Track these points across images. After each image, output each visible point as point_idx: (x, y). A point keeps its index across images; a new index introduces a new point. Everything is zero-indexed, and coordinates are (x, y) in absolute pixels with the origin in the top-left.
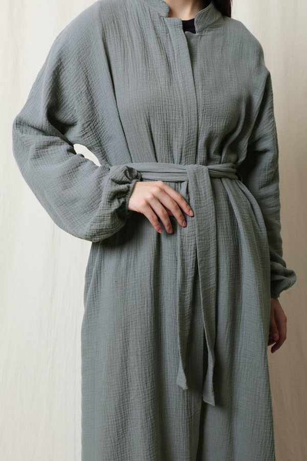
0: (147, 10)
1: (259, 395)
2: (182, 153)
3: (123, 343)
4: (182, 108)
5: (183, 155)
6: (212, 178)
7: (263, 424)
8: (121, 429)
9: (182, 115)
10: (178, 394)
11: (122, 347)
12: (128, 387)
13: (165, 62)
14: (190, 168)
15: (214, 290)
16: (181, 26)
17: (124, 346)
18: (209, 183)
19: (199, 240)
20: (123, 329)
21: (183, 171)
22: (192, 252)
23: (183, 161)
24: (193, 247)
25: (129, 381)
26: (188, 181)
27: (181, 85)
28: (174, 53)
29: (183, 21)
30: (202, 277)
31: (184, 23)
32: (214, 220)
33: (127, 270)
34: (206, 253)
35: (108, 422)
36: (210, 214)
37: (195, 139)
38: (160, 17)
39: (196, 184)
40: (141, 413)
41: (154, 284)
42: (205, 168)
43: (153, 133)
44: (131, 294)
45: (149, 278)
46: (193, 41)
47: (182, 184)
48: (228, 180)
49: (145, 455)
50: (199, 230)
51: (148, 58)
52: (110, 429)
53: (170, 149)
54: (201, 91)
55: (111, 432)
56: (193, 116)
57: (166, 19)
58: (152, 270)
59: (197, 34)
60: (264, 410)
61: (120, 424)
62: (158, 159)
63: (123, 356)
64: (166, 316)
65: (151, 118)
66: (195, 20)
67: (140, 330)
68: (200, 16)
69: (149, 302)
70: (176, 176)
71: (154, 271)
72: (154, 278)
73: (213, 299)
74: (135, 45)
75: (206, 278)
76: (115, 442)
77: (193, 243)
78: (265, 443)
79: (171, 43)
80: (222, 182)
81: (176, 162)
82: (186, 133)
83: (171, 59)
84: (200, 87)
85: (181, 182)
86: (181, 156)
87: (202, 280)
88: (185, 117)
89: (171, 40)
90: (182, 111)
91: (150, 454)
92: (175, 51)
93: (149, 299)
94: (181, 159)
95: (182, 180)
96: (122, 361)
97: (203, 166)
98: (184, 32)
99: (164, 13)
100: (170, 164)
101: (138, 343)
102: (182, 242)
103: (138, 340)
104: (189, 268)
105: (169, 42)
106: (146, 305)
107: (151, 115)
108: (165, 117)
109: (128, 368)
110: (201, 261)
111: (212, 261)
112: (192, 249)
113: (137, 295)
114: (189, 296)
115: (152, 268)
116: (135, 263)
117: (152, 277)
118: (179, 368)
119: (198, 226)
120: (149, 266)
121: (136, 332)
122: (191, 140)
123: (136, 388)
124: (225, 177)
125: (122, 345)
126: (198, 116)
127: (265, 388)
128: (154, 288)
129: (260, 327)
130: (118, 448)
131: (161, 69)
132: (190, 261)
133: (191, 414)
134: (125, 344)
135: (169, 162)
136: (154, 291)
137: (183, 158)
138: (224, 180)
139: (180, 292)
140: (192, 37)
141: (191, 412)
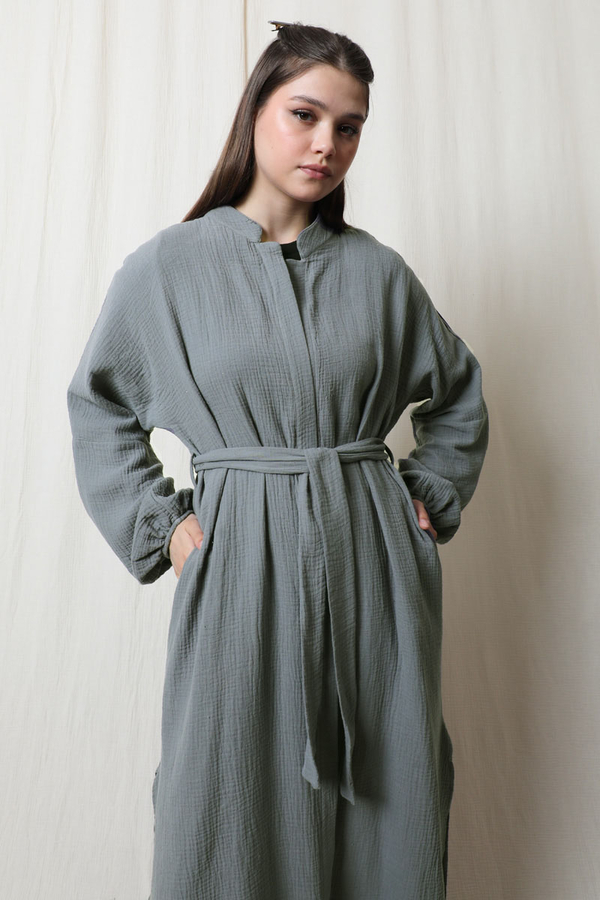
0: (231, 236)
1: (417, 782)
2: (295, 432)
3: (214, 721)
4: (289, 369)
5: (298, 434)
6: (345, 464)
7: (422, 822)
8: (205, 856)
9: (290, 379)
10: (301, 791)
11: (212, 729)
12: (218, 790)
13: (259, 306)
14: (311, 453)
15: (353, 632)
16: (280, 251)
17: (215, 726)
18: (340, 475)
19: (329, 561)
20: (215, 700)
21: (300, 458)
22: (321, 579)
23: (299, 442)
24: (321, 571)
25: (220, 780)
26: (309, 473)
27: (285, 336)
28: (272, 291)
29: (282, 245)
30: (334, 615)
31: (284, 247)
32: (349, 528)
33: (222, 609)
34: (338, 579)
35: (185, 845)
36: (343, 521)
37: (313, 410)
38: (249, 243)
39: (321, 477)
40: (238, 826)
41: (263, 630)
42: (333, 452)
43: (250, 405)
44: (228, 645)
45: (255, 621)
46: (298, 270)
47: (300, 477)
48: (371, 463)
49: (242, 887)
50: (328, 546)
51: (234, 302)
52: (188, 856)
53: (279, 427)
54: (314, 341)
55: (188, 860)
56: (305, 379)
57: (257, 245)
58: (260, 609)
59: (303, 260)
60: (424, 802)
61: (203, 849)
62: (263, 441)
63: (213, 742)
64: (282, 676)
65: (244, 385)
66: (298, 243)
67: (240, 702)
68: (304, 236)
69: (255, 658)
70: (291, 465)
71: (263, 610)
72: (263, 620)
73: (351, 645)
74: (214, 285)
75: (340, 616)
76: (194, 877)
77: (321, 566)
78: (425, 849)
79: (267, 277)
80: (361, 467)
81: (289, 446)
82: (298, 404)
83: (269, 301)
84: (313, 335)
85: (298, 474)
86: (295, 436)
87: (334, 620)
88: (294, 381)
89: (267, 273)
90: (289, 374)
91: (250, 886)
92: (274, 288)
93: (256, 653)
94: (295, 441)
95: (299, 471)
96: (211, 750)
97: (331, 450)
98: (285, 258)
99: (255, 237)
100: (281, 448)
101: (238, 720)
102: (305, 566)
103: (237, 716)
104: (317, 603)
105: (264, 277)
106: (250, 663)
107: (243, 381)
108: (265, 383)
109: (220, 761)
110: (333, 591)
111: (349, 589)
112: (321, 574)
113: (237, 647)
114: (318, 645)
115: (260, 606)
116: (234, 597)
117: (260, 619)
118: (306, 753)
119: (328, 541)
120: (255, 603)
121: (234, 705)
122: (308, 413)
123: (231, 789)
124: (366, 459)
125: (212, 725)
126: (313, 377)
127: (425, 771)
128: (263, 635)
129: (419, 685)
130: (197, 884)
131: (254, 314)
132: (317, 592)
133: (321, 819)
134: (217, 724)
135: (279, 446)
136: (263, 639)
137: (299, 439)
138: (364, 465)
139: (305, 641)
140: (296, 265)
141: (320, 815)
